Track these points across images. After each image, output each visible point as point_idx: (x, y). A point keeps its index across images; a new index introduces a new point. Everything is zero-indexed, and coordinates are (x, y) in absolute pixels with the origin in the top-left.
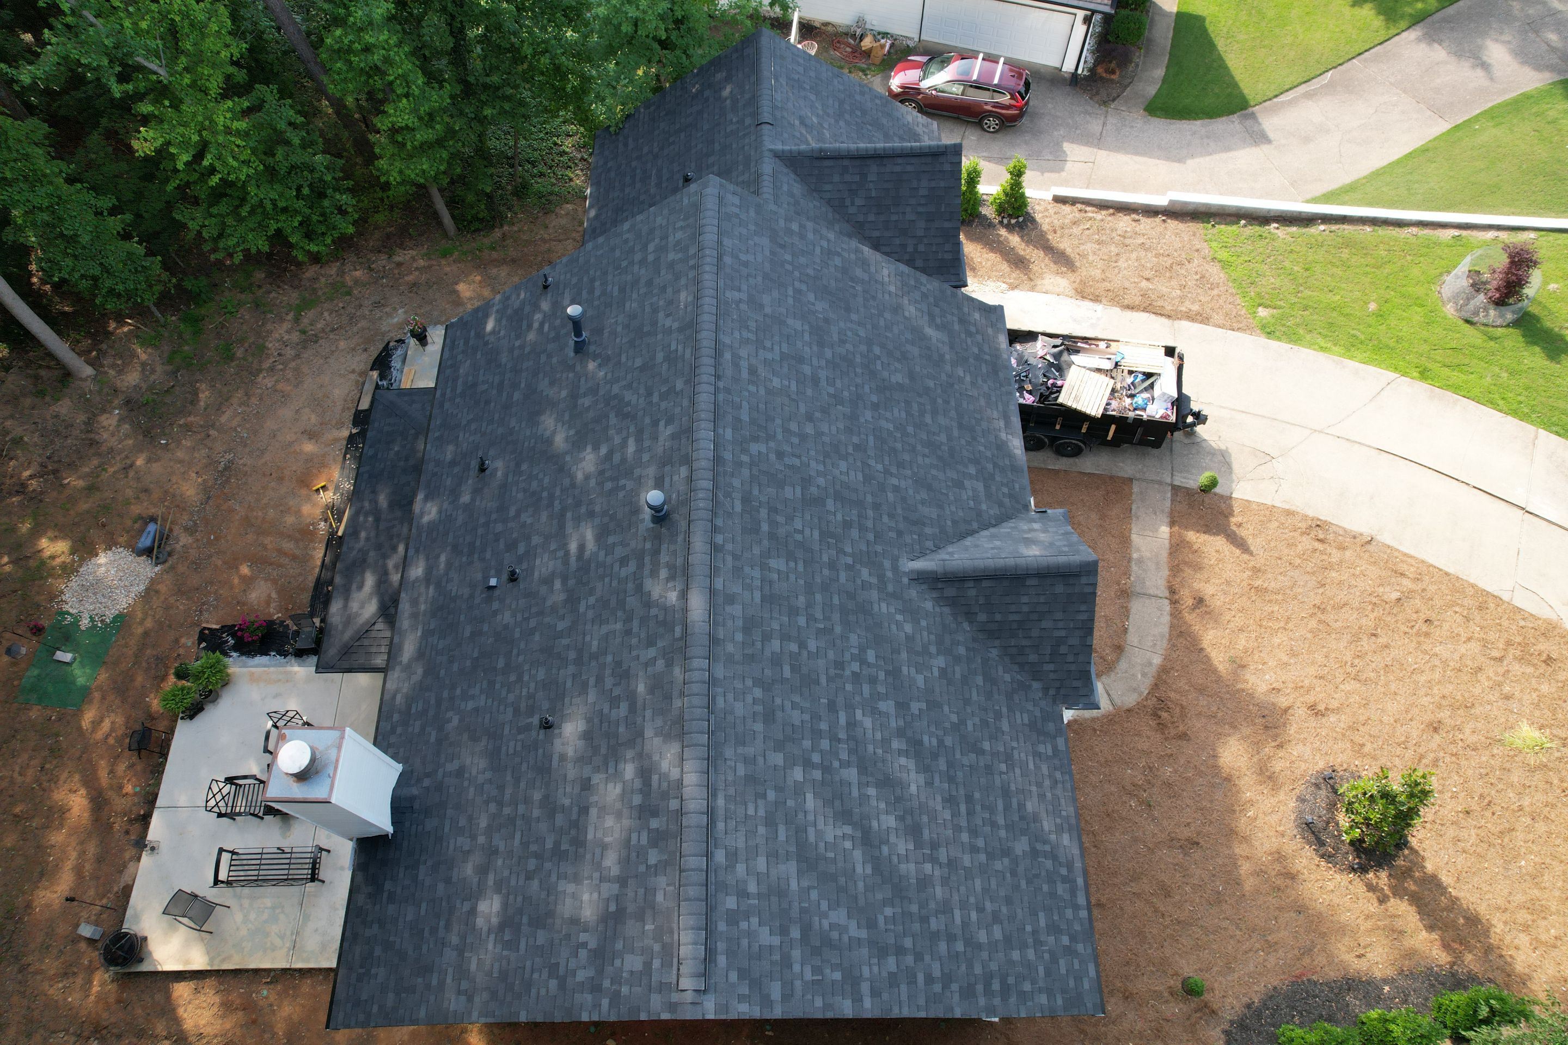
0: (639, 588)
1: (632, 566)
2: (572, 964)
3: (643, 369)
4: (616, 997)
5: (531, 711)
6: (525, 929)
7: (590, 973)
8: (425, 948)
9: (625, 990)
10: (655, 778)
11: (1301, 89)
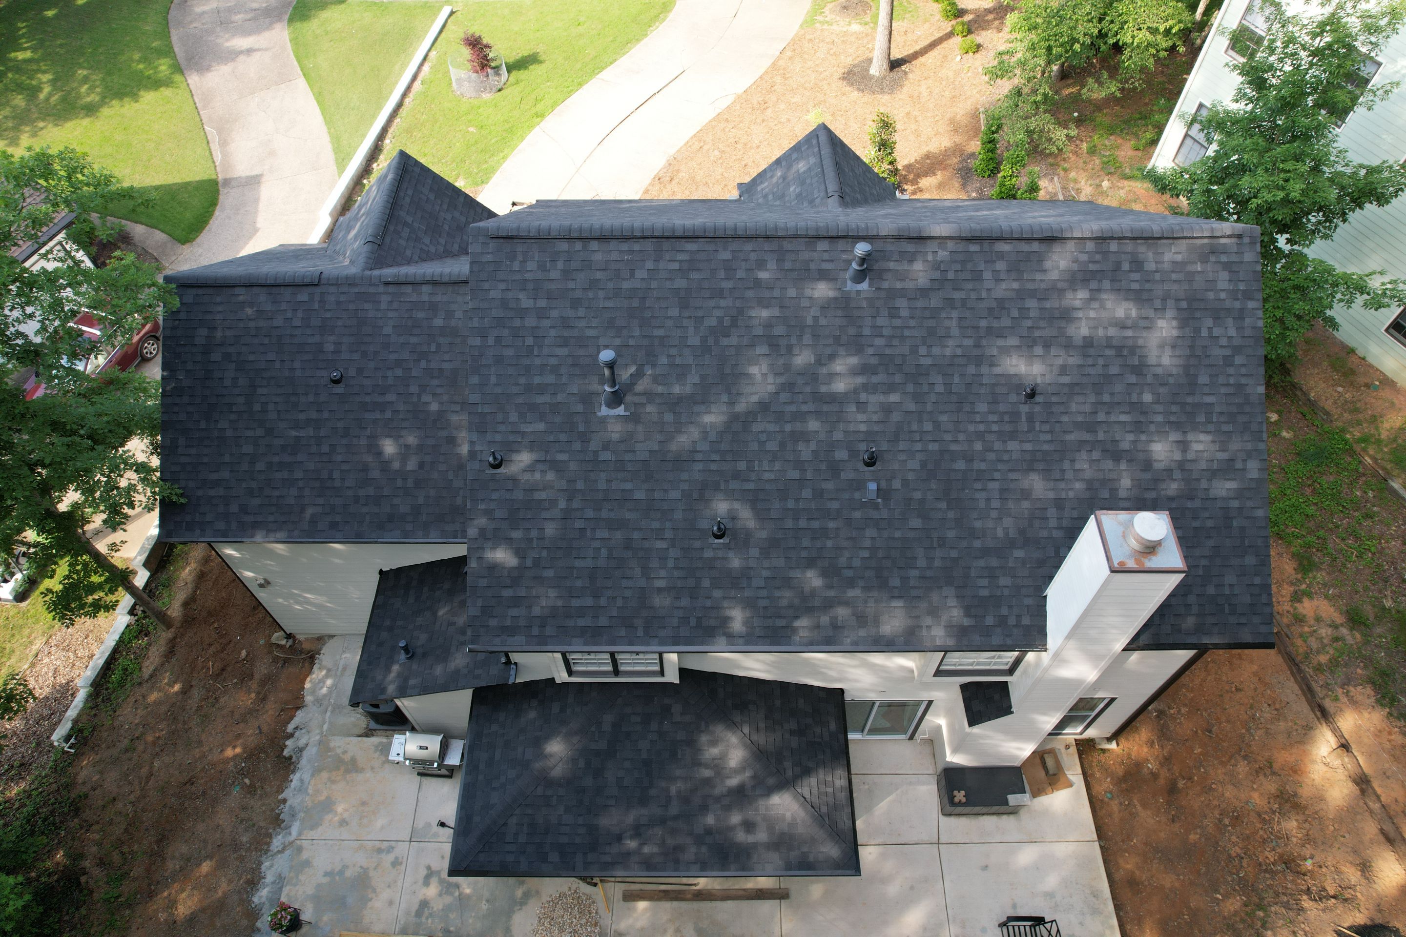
0: (924, 292)
2: (1224, 342)
4: (1248, 295)
5: (1015, 416)
6: (1196, 399)
7: (1230, 322)
8: (1210, 523)
9: (1242, 286)
11: (215, 147)
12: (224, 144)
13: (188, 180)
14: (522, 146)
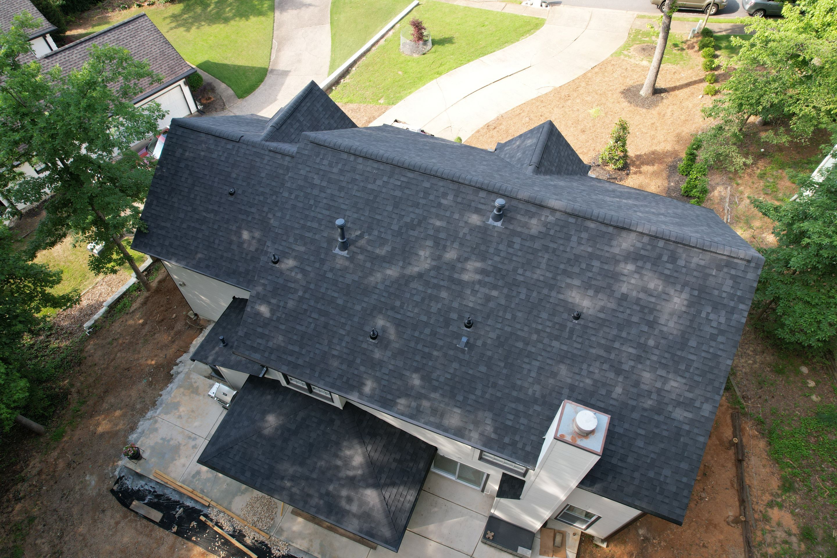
0: (533, 238)
1: (517, 240)
2: (714, 324)
3: (396, 206)
4: (741, 300)
5: (563, 327)
6: (684, 354)
7: (723, 313)
8: (665, 433)
9: (739, 293)
10: (642, 252)
11: (274, 51)
12: (279, 50)
13: (255, 66)
14: (422, 88)
